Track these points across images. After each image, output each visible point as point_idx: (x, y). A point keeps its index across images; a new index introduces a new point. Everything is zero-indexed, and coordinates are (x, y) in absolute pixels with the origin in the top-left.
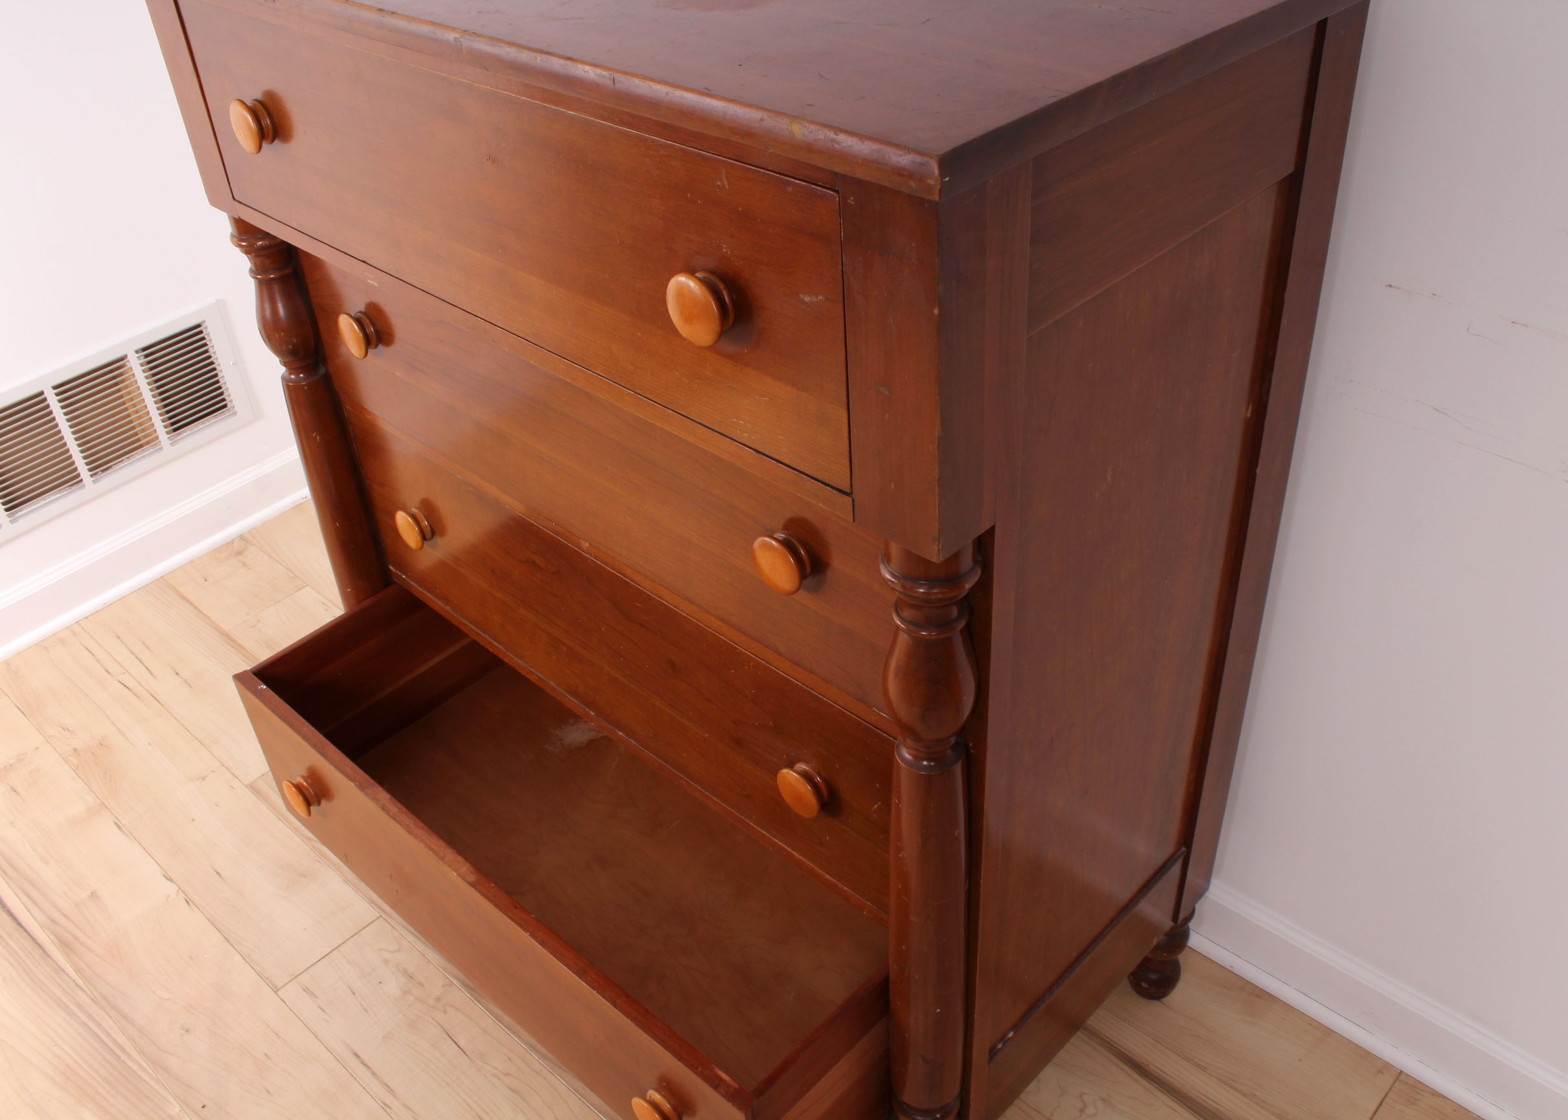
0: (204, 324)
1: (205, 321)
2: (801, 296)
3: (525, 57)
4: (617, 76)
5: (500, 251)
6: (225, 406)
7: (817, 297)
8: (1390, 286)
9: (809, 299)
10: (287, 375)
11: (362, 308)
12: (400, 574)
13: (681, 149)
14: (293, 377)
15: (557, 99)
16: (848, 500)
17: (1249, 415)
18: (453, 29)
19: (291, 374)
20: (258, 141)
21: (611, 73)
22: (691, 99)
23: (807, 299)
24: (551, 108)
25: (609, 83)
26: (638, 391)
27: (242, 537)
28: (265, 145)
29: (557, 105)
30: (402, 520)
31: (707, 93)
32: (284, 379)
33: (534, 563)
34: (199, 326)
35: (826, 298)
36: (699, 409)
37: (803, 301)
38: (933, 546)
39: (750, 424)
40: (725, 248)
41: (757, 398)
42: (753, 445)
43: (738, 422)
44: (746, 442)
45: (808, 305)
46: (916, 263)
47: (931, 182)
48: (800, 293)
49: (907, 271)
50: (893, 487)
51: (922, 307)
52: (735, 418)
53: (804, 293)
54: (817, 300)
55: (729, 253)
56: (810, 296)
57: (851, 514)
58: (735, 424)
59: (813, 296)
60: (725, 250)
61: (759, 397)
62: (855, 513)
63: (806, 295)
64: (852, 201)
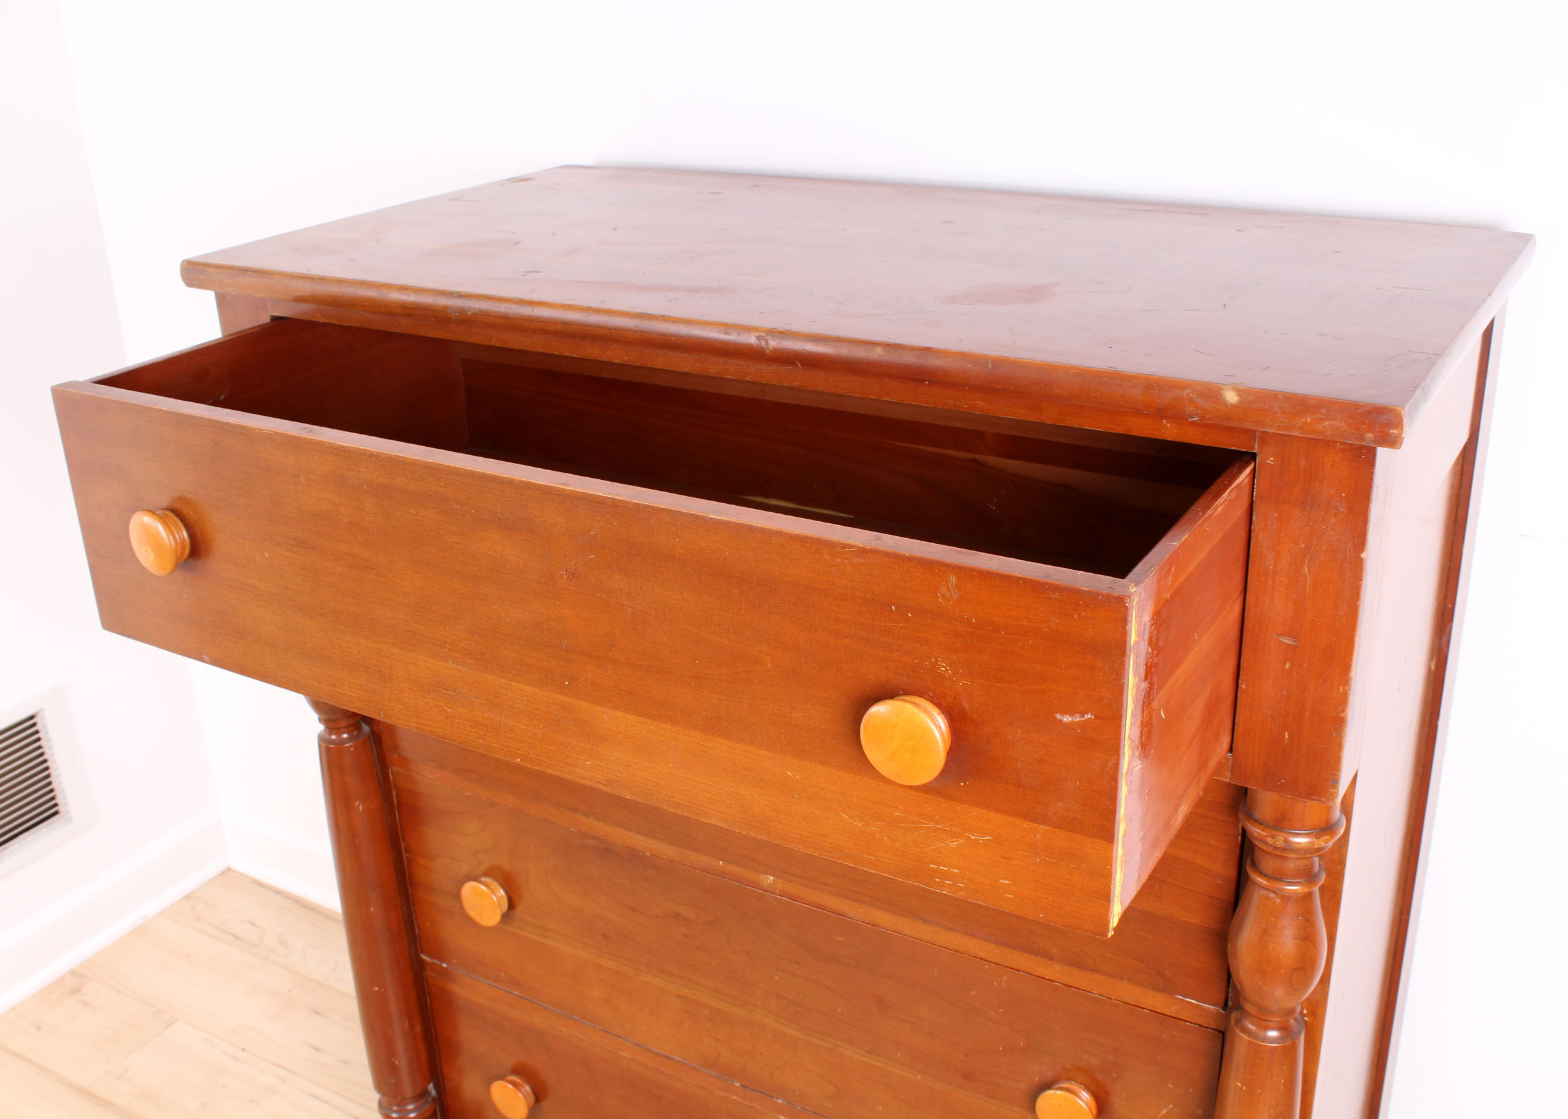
0: (41, 713)
1: (42, 710)
2: (1058, 716)
6: (56, 813)
7: (1083, 716)
9: (1070, 719)
12: (438, 963)
14: (334, 737)
23: (1067, 719)
27: (73, 973)
32: (322, 740)
33: (677, 915)
34: (32, 717)
35: (1095, 716)
36: (875, 857)
37: (1060, 721)
38: (1332, 790)
39: (958, 869)
40: (943, 667)
41: (973, 837)
42: (960, 893)
43: (938, 868)
44: (947, 892)
45: (1068, 726)
46: (1345, 512)
47: (1394, 431)
48: (1057, 713)
49: (1333, 520)
50: (1287, 736)
51: (1348, 552)
52: (933, 864)
53: (1063, 712)
54: (1083, 719)
55: (950, 672)
56: (1071, 715)
57: (1228, 774)
58: (933, 870)
59: (1076, 715)
60: (943, 669)
61: (977, 836)
62: (1233, 771)
63: (1066, 714)
64: (1271, 460)
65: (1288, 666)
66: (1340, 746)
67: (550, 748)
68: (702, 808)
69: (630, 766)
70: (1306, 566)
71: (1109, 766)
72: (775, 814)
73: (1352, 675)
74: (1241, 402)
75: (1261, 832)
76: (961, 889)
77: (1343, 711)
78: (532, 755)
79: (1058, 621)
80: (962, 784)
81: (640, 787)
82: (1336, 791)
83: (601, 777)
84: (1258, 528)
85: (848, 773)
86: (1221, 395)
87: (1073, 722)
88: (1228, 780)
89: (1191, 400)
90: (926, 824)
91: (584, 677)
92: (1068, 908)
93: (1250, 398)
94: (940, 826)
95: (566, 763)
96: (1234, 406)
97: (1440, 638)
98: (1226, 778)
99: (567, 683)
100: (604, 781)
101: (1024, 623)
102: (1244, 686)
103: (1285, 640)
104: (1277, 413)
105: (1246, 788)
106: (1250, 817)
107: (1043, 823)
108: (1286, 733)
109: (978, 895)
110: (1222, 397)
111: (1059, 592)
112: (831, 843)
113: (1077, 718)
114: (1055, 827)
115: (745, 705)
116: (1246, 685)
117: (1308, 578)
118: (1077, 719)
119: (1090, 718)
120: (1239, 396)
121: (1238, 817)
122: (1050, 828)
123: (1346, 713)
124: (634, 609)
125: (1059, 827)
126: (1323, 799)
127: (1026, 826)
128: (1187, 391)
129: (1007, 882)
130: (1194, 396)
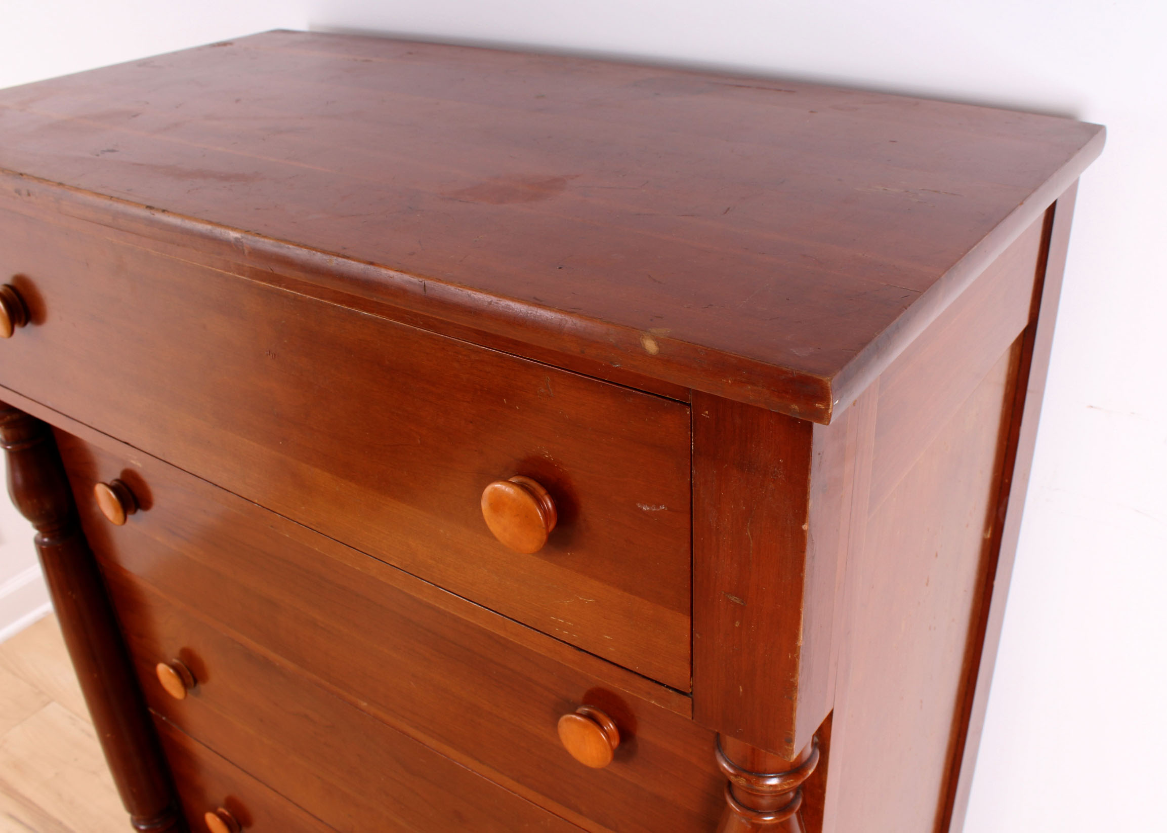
3: (318, 258)
4: (429, 283)
5: (281, 443)
7: (658, 507)
8: (1092, 407)
10: (40, 538)
11: (118, 475)
13: (497, 355)
15: (353, 301)
16: (687, 701)
17: (989, 536)
18: (234, 229)
19: (43, 537)
20: (9, 327)
21: (421, 280)
22: (518, 308)
23: (645, 508)
24: (343, 309)
25: (419, 290)
26: (439, 584)
28: (18, 329)
29: (349, 306)
30: (163, 671)
31: (539, 304)
37: (641, 510)
38: (787, 747)
39: (571, 623)
40: (547, 454)
41: (580, 598)
43: (557, 620)
44: (564, 639)
45: (647, 514)
46: (784, 479)
47: (820, 405)
48: (638, 502)
49: (772, 486)
50: (741, 690)
51: (789, 522)
52: (553, 616)
53: (642, 503)
54: (658, 510)
55: (552, 459)
56: (649, 506)
57: (690, 713)
58: (553, 621)
59: (653, 506)
60: (547, 456)
61: (583, 598)
62: (694, 711)
63: (645, 504)
64: (706, 414)
65: (737, 624)
66: (792, 709)
70: (748, 530)
73: (801, 643)
74: (660, 352)
76: (575, 639)
77: (793, 676)
80: (568, 554)
82: (790, 748)
84: (698, 483)
86: (640, 344)
87: (651, 511)
88: (690, 719)
90: (545, 583)
92: (657, 664)
94: (555, 587)
96: (654, 356)
97: (998, 509)
98: (689, 716)
103: (733, 598)
108: (741, 687)
109: (588, 645)
111: (632, 398)
113: (653, 508)
114: (642, 597)
117: (751, 542)
120: (659, 346)
123: (795, 679)
126: (779, 754)
127: (620, 594)
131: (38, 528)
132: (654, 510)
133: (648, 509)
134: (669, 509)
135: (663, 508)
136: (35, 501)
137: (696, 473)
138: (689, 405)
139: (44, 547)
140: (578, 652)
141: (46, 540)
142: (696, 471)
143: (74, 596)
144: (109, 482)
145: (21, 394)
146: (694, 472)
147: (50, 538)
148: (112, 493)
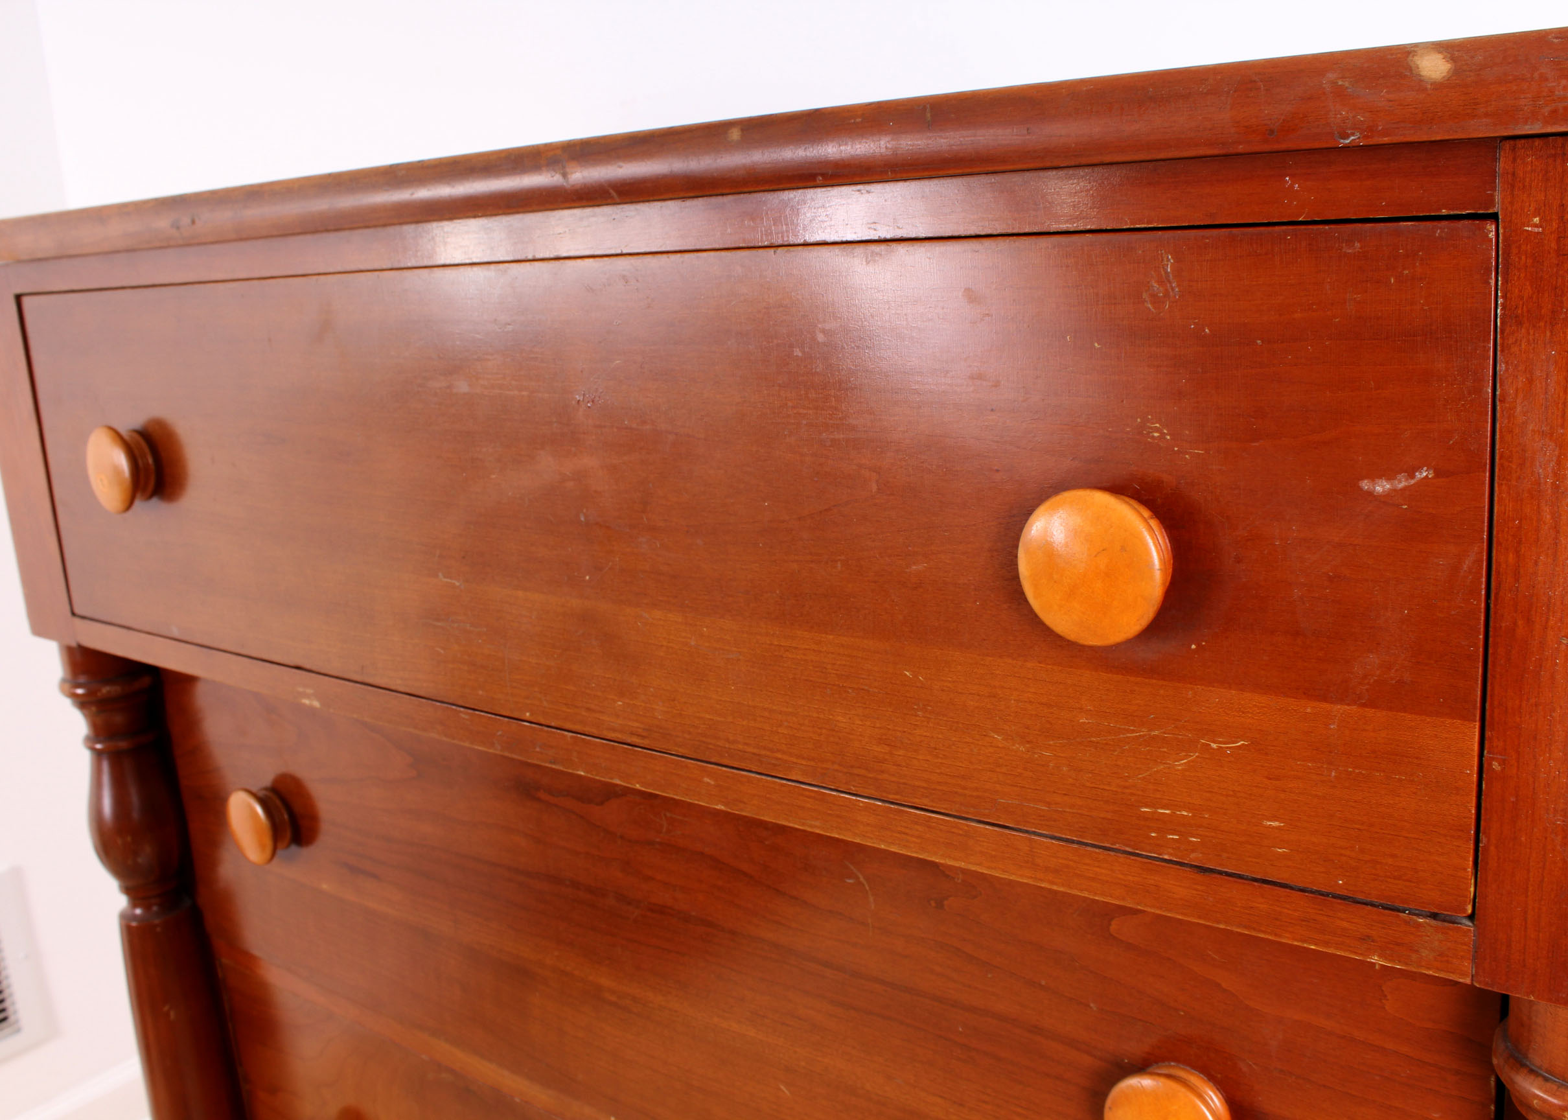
2: (1365, 485)
7: (1412, 476)
10: (128, 910)
11: (269, 782)
16: (1462, 932)
19: (135, 907)
20: (127, 496)
23: (1381, 487)
28: (138, 504)
35: (1436, 471)
36: (1049, 804)
37: (1370, 494)
39: (1189, 810)
40: (1157, 430)
41: (1214, 746)
42: (1193, 856)
43: (1156, 812)
44: (1170, 854)
45: (1384, 500)
48: (1363, 479)
52: (1146, 806)
53: (1373, 476)
54: (1412, 482)
55: (1168, 437)
56: (1390, 478)
57: (1468, 966)
58: (1144, 817)
59: (1399, 477)
60: (1156, 435)
61: (1220, 743)
62: (1478, 957)
63: (1380, 477)
64: (1536, 226)
67: (567, 687)
68: (779, 755)
69: (674, 700)
71: (1465, 567)
72: (887, 749)
74: (1456, 72)
75: (1550, 1099)
76: (1194, 848)
78: (545, 704)
79: (1358, 297)
80: (1193, 647)
81: (690, 733)
83: (636, 724)
85: (1001, 657)
86: (1412, 64)
87: (1395, 490)
88: (1468, 981)
89: (1340, 94)
90: (1133, 731)
91: (610, 564)
92: (1390, 861)
93: (1479, 58)
94: (1156, 733)
95: (588, 709)
96: (1439, 86)
98: (1463, 975)
99: (587, 578)
100: (640, 730)
101: (1297, 316)
102: (1496, 766)
104: (1547, 80)
105: (1507, 996)
106: (1520, 1061)
107: (1341, 700)
109: (1225, 855)
110: (1411, 70)
111: (1359, 241)
112: (976, 789)
113: (1400, 482)
114: (1364, 705)
115: (839, 565)
116: (1503, 763)
118: (1402, 483)
119: (1427, 476)
120: (1453, 59)
121: (1490, 1063)
122: (1354, 708)
124: (676, 434)
125: (1371, 704)
127: (1309, 710)
128: (1331, 76)
129: (1275, 824)
130: (1347, 84)
131: (128, 890)
132: (1401, 486)
133: (1388, 486)
134: (1438, 474)
135: (1425, 474)
136: (129, 839)
137: (1507, 370)
138: (1494, 217)
139: (134, 924)
140: (1199, 877)
141: (138, 911)
142: (1507, 363)
143: (172, 1014)
144: (254, 789)
145: (129, 628)
146: (1501, 367)
147: (147, 908)
148: (259, 810)
